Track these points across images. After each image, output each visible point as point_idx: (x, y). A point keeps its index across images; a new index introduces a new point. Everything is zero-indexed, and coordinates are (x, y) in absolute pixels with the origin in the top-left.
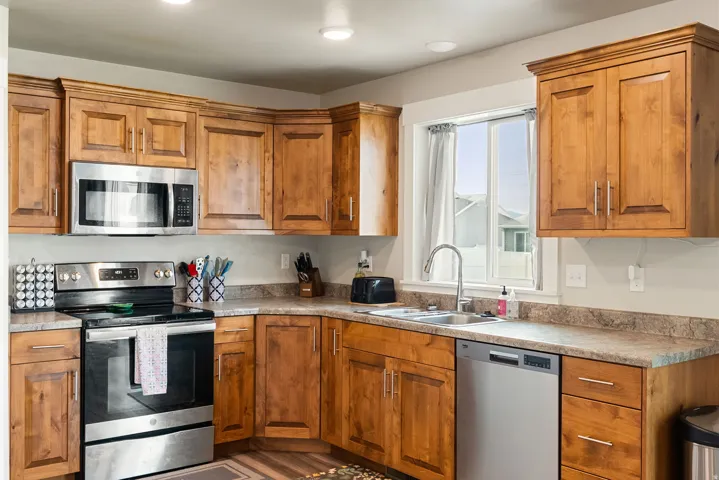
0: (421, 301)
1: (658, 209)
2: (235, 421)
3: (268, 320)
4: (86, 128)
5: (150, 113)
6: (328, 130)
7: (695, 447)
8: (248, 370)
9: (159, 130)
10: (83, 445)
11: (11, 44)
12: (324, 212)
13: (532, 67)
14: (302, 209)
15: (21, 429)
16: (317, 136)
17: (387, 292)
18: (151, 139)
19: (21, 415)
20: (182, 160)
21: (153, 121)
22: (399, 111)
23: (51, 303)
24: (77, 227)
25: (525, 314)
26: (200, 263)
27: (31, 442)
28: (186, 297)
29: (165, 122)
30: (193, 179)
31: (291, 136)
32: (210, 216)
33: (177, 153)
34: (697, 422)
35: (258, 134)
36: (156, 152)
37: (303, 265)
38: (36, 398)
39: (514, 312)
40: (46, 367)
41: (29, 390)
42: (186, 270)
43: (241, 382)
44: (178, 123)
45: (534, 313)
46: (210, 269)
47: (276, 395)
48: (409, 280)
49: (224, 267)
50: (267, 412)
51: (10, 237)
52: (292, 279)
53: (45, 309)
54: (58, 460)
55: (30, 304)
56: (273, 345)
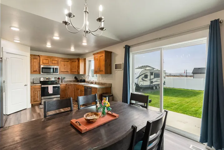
0: (88, 82)
1: (103, 71)
2: (63, 97)
3: (68, 85)
4: (43, 61)
5: (52, 59)
6: (77, 61)
7: (103, 97)
8: (65, 91)
9: (53, 61)
10: (41, 99)
11: (31, 50)
12: (77, 71)
13: (93, 54)
14: (74, 71)
15: (33, 97)
16: (76, 62)
17: (84, 81)
18: (52, 62)
19: (32, 95)
20: (57, 65)
21: (52, 60)
22: (85, 59)
23: (39, 82)
24: (41, 73)
25: (96, 83)
26: (60, 78)
27: (34, 99)
28: (59, 82)
29: (54, 60)
30: (58, 67)
31: (73, 62)
32: (61, 72)
33: (56, 64)
34: (103, 95)
35: (68, 62)
36: (53, 64)
37: (76, 78)
38: (35, 94)
39: (94, 83)
40: (36, 90)
41: (34, 93)
42: (59, 78)
43: (64, 92)
44: (56, 60)
45: (97, 83)
46: (62, 78)
47: (69, 94)
48: (87, 80)
49: (64, 78)
50: (68, 96)
51: (31, 74)
52: (74, 80)
53: (38, 83)
54: (38, 101)
55: (36, 83)
56: (68, 88)
